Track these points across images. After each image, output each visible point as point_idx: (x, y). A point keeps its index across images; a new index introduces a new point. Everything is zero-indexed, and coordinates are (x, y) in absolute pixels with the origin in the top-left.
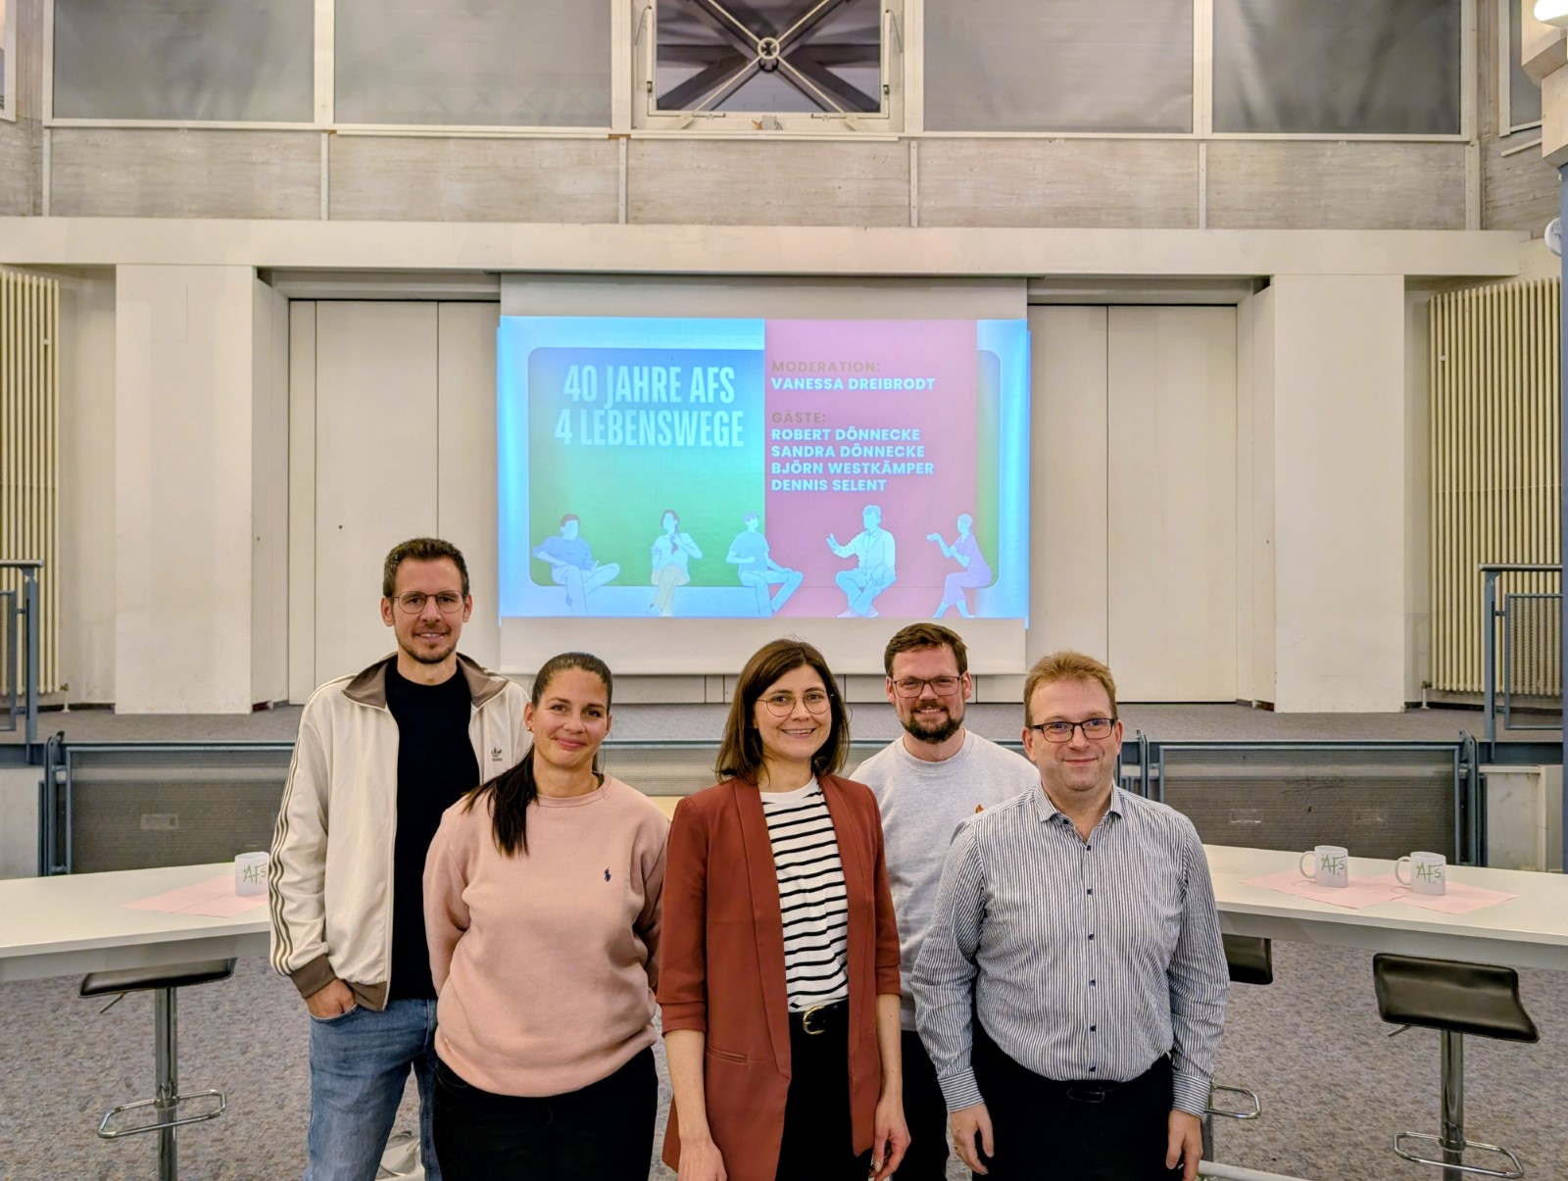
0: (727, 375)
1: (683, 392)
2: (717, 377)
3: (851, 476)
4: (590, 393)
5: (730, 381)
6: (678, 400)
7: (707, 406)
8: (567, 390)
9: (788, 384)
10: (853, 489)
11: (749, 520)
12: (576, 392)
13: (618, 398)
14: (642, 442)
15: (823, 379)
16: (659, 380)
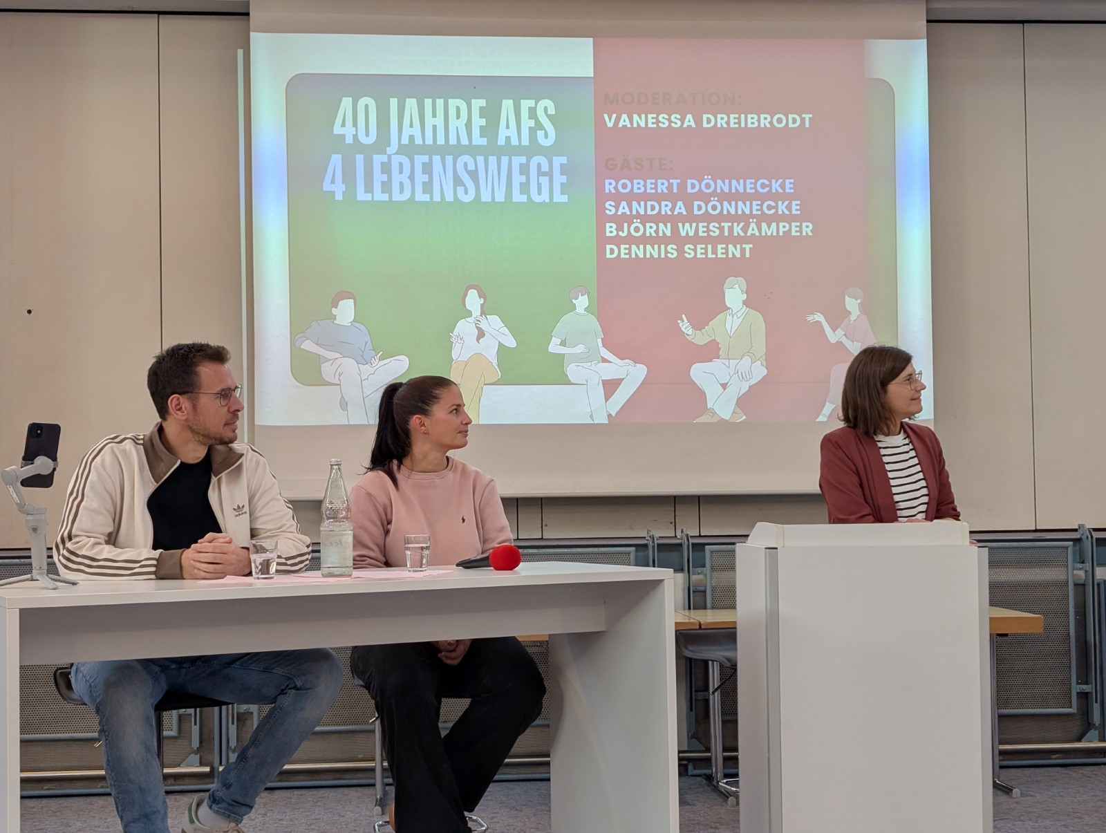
0: (546, 109)
1: (490, 130)
2: (532, 113)
3: (708, 240)
4: (367, 134)
5: (549, 117)
6: (484, 141)
7: (519, 151)
8: (337, 130)
9: (624, 121)
10: (710, 255)
11: (577, 299)
12: (349, 132)
13: (405, 141)
14: (437, 198)
15: (670, 116)
16: (458, 117)
